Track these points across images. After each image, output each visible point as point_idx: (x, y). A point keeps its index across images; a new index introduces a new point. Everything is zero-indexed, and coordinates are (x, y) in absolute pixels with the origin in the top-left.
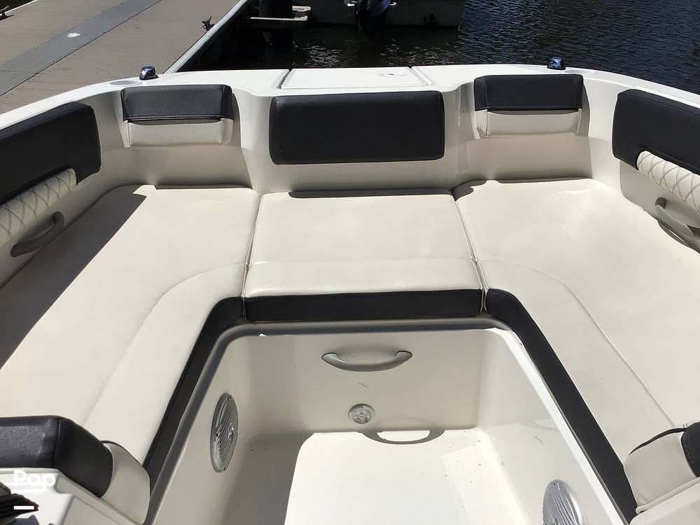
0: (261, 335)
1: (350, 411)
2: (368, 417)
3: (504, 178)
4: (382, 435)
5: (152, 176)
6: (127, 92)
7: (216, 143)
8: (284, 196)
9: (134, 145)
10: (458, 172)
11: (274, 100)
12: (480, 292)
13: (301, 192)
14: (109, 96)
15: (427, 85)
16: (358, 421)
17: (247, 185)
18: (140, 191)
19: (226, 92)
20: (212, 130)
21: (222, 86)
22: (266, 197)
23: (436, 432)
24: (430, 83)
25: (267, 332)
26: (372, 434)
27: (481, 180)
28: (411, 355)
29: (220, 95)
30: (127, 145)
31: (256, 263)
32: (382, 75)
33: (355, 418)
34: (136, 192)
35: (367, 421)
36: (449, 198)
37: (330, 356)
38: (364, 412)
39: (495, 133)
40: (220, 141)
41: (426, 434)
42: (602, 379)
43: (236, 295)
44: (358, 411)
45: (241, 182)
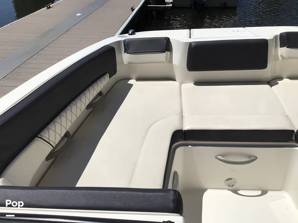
0: (189, 146)
1: (226, 181)
2: (234, 184)
3: (292, 78)
4: (239, 192)
5: (134, 76)
6: (126, 41)
7: (163, 62)
8: (192, 85)
9: (129, 63)
10: (271, 75)
11: (191, 43)
12: (293, 131)
13: (198, 83)
14: (119, 43)
15: (258, 36)
16: (229, 186)
17: (174, 80)
18: (130, 82)
19: (168, 40)
20: (161, 57)
21: (166, 38)
22: (183, 85)
23: (264, 192)
24: (259, 35)
25: (193, 145)
26: (235, 192)
28: (257, 158)
29: (166, 42)
30: (125, 63)
31: (185, 114)
32: (234, 31)
33: (228, 184)
34: (129, 83)
35: (233, 186)
36: (267, 86)
37: (219, 157)
38: (232, 182)
39: (290, 58)
40: (165, 61)
41: (259, 193)
43: (180, 129)
44: (229, 181)
45: (171, 79)
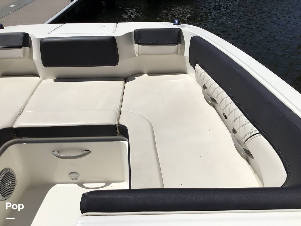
0: (24, 143)
1: (69, 174)
2: (77, 178)
3: (150, 74)
4: (85, 185)
8: (51, 81)
11: (42, 39)
12: (115, 126)
13: (60, 79)
16: (72, 179)
20: (19, 52)
21: (23, 33)
23: (108, 183)
25: (27, 142)
26: (81, 185)
27: (140, 74)
28: (90, 152)
29: (22, 37)
35: (77, 179)
37: (55, 153)
38: (75, 175)
39: (142, 54)
40: (22, 57)
41: (103, 184)
42: (143, 166)
43: (10, 126)
44: (72, 175)
45: (35, 74)
